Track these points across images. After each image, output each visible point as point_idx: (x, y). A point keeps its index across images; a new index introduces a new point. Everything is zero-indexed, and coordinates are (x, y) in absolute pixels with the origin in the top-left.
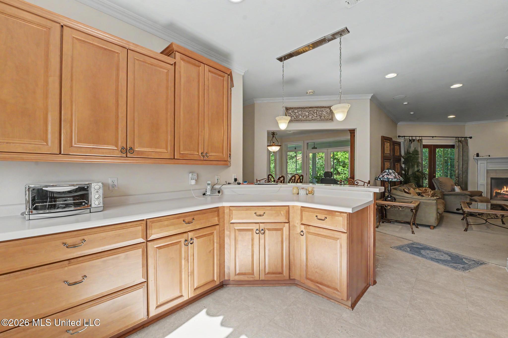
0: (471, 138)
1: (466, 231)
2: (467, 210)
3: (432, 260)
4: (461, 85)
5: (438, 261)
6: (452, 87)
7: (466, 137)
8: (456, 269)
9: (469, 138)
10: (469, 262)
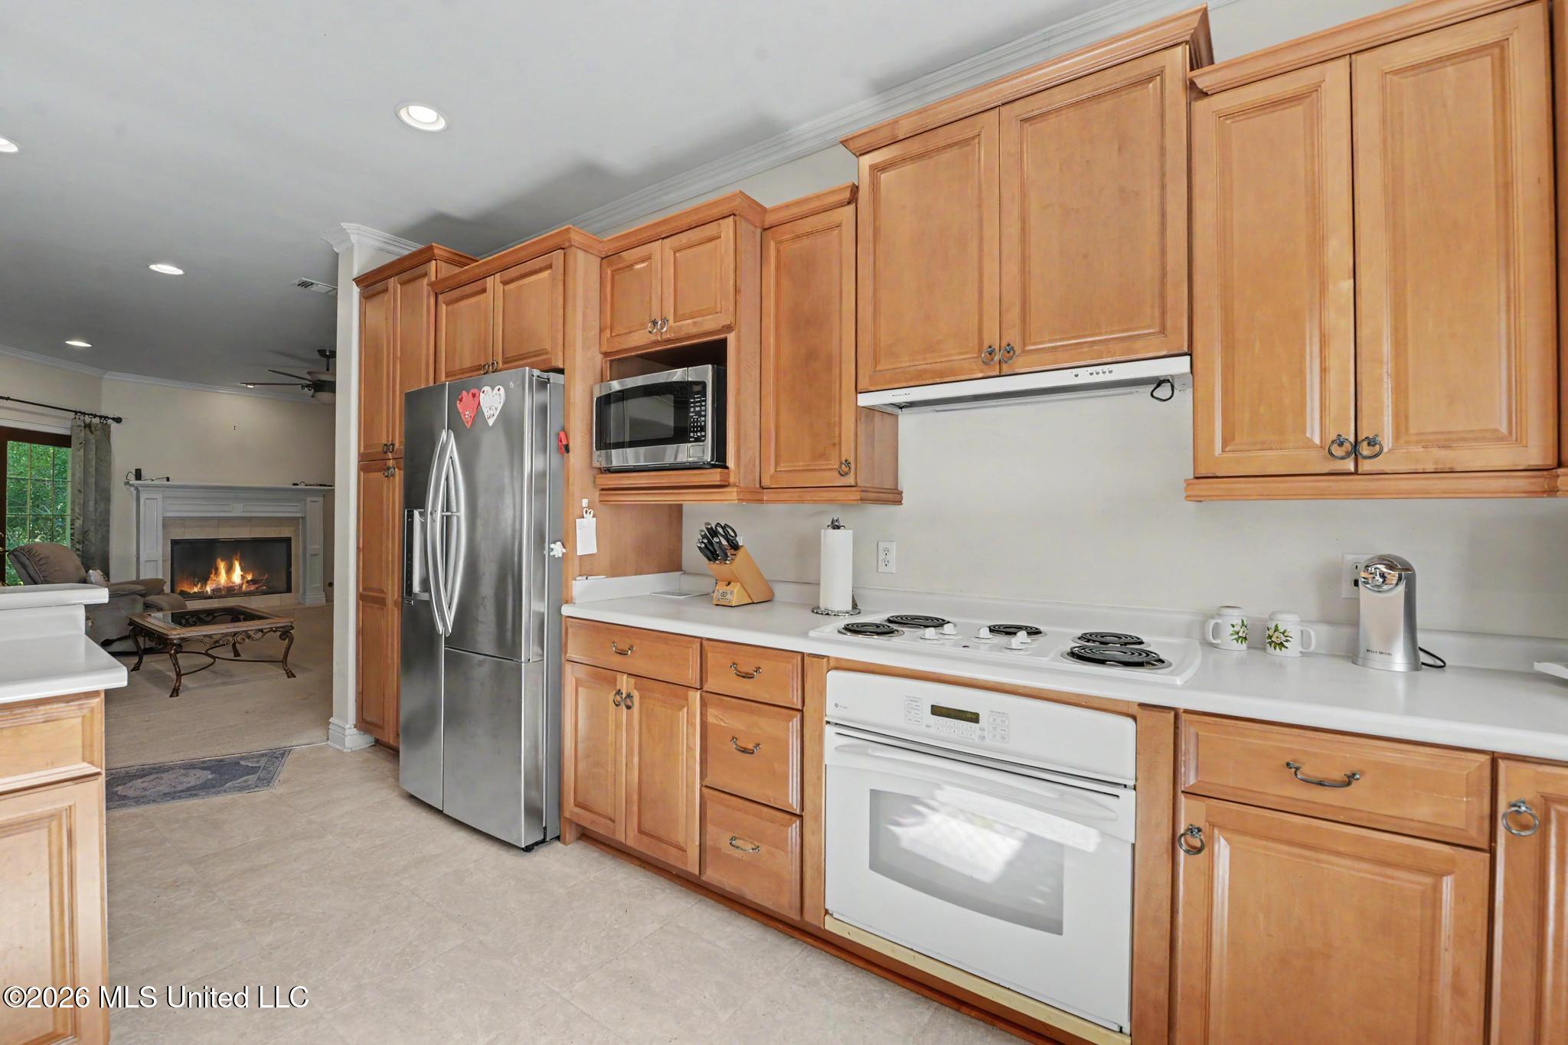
0: (118, 420)
1: (177, 695)
2: (179, 634)
3: (173, 798)
4: (180, 272)
5: (191, 792)
6: (153, 267)
7: (106, 418)
8: (249, 789)
9: (114, 419)
10: (258, 762)
